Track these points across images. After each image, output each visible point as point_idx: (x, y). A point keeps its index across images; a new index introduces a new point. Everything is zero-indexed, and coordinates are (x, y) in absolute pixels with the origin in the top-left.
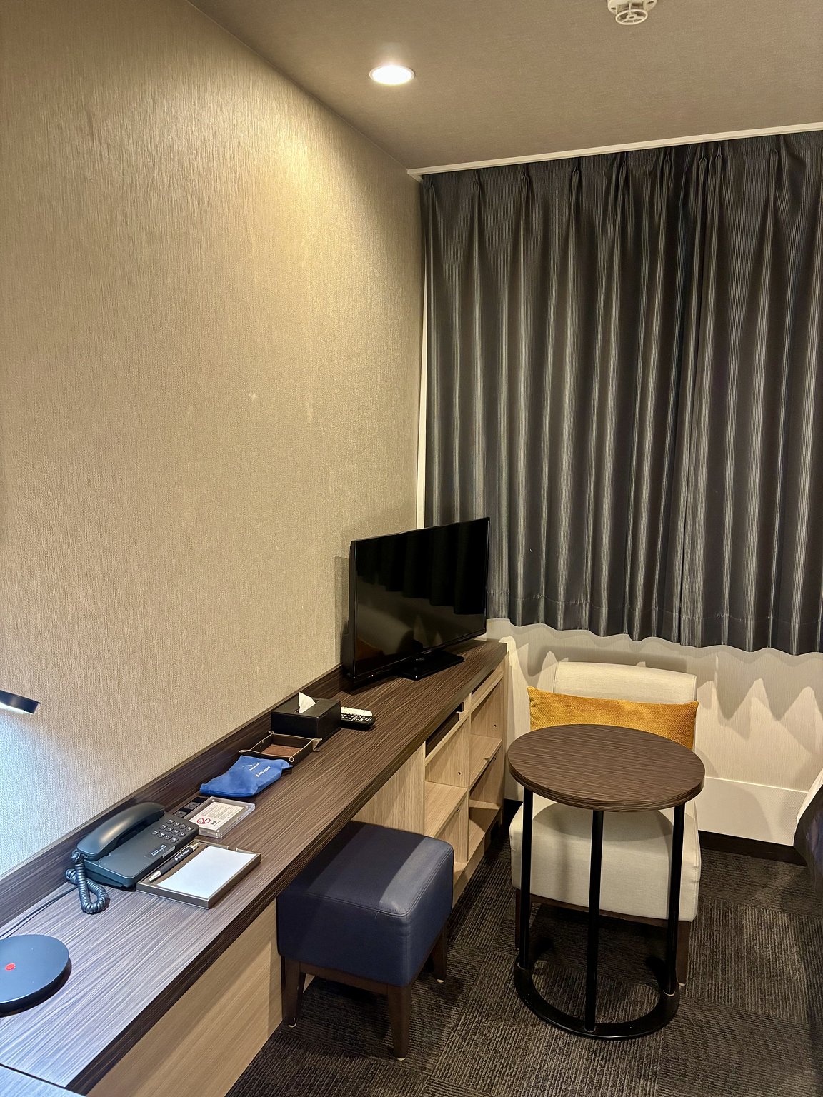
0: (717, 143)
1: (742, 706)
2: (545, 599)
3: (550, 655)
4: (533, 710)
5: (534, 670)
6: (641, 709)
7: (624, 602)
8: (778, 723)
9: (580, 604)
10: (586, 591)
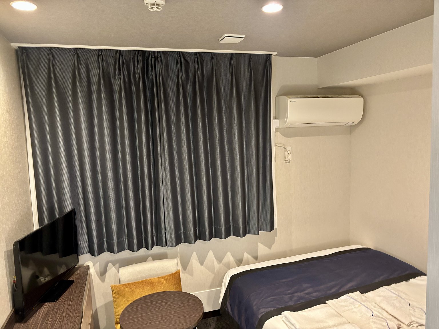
0: (158, 52)
1: (189, 264)
2: (107, 241)
3: (110, 265)
4: (114, 295)
5: (103, 273)
6: (160, 279)
7: (142, 235)
8: (202, 267)
9: (123, 239)
10: (125, 234)
